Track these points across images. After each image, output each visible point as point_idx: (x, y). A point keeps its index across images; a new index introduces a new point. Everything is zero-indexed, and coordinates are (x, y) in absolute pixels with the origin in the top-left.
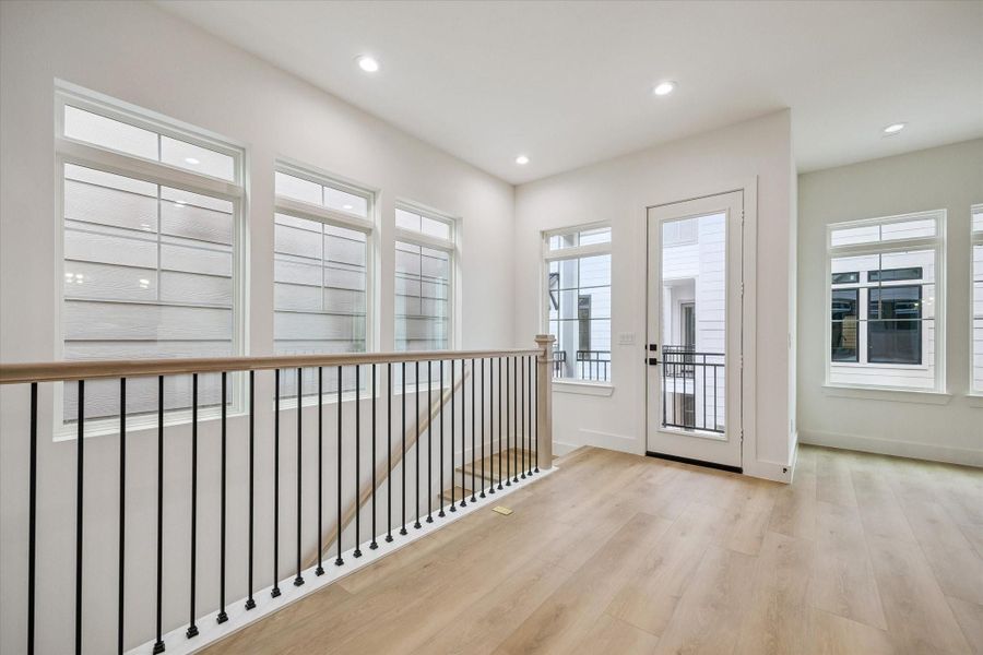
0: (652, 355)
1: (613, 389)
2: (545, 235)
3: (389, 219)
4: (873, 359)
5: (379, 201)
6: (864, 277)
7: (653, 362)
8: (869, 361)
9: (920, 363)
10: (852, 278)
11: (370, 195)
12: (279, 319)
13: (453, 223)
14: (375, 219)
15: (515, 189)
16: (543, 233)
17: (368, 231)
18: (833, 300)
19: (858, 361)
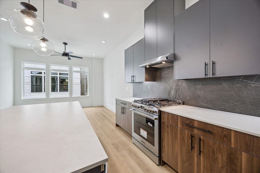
10: (56, 74)
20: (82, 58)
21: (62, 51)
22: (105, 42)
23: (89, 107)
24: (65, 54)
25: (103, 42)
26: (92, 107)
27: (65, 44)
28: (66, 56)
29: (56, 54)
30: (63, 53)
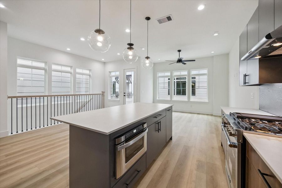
0: (125, 94)
1: (119, 101)
2: (110, 72)
3: (75, 71)
5: (73, 68)
7: (125, 96)
11: (71, 67)
12: (53, 88)
13: (90, 70)
14: (72, 71)
15: (104, 63)
16: (109, 72)
17: (71, 73)
20: (194, 60)
21: (176, 59)
22: (219, 33)
23: (208, 115)
24: (180, 61)
25: (216, 34)
26: (212, 115)
27: (179, 51)
28: (179, 62)
29: (171, 63)
30: (177, 60)
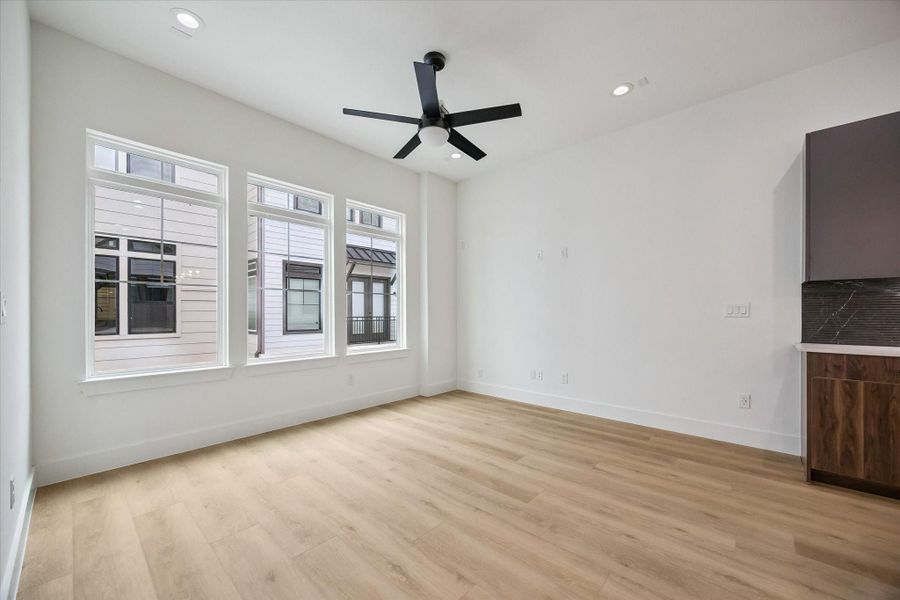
4: (133, 330)
6: (123, 244)
8: (130, 333)
9: (174, 331)
18: (96, 269)
19: (118, 333)
